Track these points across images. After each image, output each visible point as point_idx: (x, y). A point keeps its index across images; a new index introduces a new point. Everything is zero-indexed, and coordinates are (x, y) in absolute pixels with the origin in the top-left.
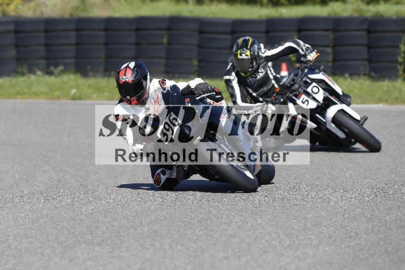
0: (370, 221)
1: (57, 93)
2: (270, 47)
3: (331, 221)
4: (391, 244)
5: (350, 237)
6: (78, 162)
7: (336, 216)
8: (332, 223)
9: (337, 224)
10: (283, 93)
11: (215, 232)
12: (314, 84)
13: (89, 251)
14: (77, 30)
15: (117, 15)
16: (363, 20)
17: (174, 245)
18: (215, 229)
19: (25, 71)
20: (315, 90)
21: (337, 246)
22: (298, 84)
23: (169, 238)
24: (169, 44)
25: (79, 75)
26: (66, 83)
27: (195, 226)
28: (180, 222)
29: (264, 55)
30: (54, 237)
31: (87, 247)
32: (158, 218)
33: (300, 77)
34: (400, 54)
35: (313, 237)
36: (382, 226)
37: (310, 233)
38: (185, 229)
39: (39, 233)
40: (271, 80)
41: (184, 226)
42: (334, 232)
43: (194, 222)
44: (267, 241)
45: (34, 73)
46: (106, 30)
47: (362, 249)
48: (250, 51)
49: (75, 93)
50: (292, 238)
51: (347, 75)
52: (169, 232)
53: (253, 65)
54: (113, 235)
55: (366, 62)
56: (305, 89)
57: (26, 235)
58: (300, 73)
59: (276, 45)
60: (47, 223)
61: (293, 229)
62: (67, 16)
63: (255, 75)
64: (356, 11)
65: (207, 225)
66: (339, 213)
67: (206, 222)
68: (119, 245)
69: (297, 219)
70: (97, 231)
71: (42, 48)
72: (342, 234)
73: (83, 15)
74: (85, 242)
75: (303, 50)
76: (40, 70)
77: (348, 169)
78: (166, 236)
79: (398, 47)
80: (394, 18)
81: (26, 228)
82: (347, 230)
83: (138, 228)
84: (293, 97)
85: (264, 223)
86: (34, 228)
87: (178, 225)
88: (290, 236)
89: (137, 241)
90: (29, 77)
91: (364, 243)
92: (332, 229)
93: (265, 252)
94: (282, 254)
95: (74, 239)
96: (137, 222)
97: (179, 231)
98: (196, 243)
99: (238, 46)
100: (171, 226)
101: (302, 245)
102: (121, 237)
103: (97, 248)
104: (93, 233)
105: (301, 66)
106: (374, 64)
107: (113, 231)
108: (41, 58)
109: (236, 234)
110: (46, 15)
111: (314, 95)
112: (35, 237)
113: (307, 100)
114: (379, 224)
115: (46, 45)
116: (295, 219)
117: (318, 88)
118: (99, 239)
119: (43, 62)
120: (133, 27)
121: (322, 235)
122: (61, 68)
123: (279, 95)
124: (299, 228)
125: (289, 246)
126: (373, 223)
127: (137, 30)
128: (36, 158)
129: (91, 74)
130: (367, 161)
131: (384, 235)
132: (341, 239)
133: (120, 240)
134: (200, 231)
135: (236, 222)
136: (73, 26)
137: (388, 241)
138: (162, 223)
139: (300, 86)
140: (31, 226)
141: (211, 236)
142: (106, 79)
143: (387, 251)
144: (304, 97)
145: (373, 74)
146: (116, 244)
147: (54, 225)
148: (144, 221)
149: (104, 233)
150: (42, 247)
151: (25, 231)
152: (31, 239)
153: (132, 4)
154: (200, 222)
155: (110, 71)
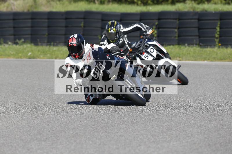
0: (200, 127)
1: (20, 55)
2: (126, 27)
3: (177, 127)
4: (212, 140)
5: (188, 137)
6: (32, 94)
7: (180, 125)
8: (178, 128)
9: (181, 129)
10: (134, 52)
11: (111, 134)
12: (151, 47)
13: (38, 144)
14: (32, 19)
15: (54, 10)
16: (196, 13)
17: (87, 141)
18: (111, 132)
19: (2, 42)
20: (152, 50)
21: (180, 142)
22: (142, 47)
23: (84, 137)
24: (84, 27)
25: (33, 44)
26: (25, 49)
27: (100, 130)
28: (91, 128)
29: (122, 31)
30: (18, 137)
31: (38, 142)
32: (78, 126)
33: (143, 43)
34: (216, 33)
35: (167, 137)
36: (206, 130)
37: (165, 134)
38: (93, 132)
39: (10, 134)
40: (126, 45)
41: (93, 130)
42: (179, 134)
43: (99, 128)
44: (141, 139)
45: (7, 43)
46: (48, 19)
47: (195, 143)
48: (116, 29)
49: (30, 55)
50: (155, 137)
51: (186, 45)
52: (85, 134)
53: (117, 37)
54: (53, 135)
55: (198, 37)
56: (146, 50)
57: (3, 135)
58: (143, 41)
59: (129, 26)
60: (15, 129)
61: (155, 132)
62: (26, 11)
63: (118, 42)
64: (192, 8)
65: (107, 130)
66: (182, 123)
67: (106, 128)
68: (56, 141)
69: (158, 126)
70: (43, 133)
71: (12, 29)
72: (183, 135)
73: (35, 10)
74: (36, 139)
75: (144, 29)
76: (10, 42)
77: (187, 98)
78: (83, 136)
79: (215, 28)
80: (213, 12)
81: (2, 132)
82: (187, 132)
83: (67, 132)
84: (140, 54)
85: (139, 129)
86: (7, 131)
87: (90, 130)
88: (154, 136)
89: (66, 139)
90: (4, 46)
91: (196, 140)
92: (178, 132)
93: (140, 145)
94: (149, 147)
95: (30, 138)
96: (66, 128)
97: (90, 133)
98: (100, 140)
99: (108, 25)
100: (86, 130)
101: (161, 141)
102: (57, 137)
103: (43, 143)
104: (41, 134)
105: (144, 37)
106: (202, 38)
107: (53, 133)
108: (11, 35)
109: (123, 135)
110: (14, 11)
111: (152, 53)
112: (8, 137)
113: (147, 56)
114: (205, 129)
115: (14, 27)
116: (157, 126)
117: (153, 49)
118: (44, 138)
119: (12, 37)
120: (64, 17)
121: (172, 135)
122: (23, 40)
123: (132, 53)
124: (159, 132)
125: (153, 141)
126: (201, 129)
127: (66, 19)
128: (8, 91)
129: (40, 44)
130: (198, 94)
131: (208, 135)
132: (183, 138)
133: (57, 138)
134: (102, 133)
135: (123, 128)
136: (30, 17)
137: (210, 139)
138: (81, 128)
139: (143, 48)
140: (6, 130)
141: (108, 136)
142: (48, 47)
143: (209, 145)
144: (145, 54)
145: (201, 44)
146: (55, 141)
147: (19, 130)
148: (70, 128)
149: (47, 134)
150: (12, 143)
151: (2, 133)
152: (5, 138)
153: (63, 4)
154: (102, 128)
155: (51, 42)
